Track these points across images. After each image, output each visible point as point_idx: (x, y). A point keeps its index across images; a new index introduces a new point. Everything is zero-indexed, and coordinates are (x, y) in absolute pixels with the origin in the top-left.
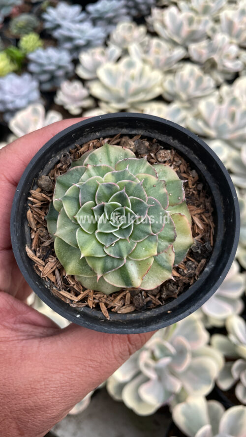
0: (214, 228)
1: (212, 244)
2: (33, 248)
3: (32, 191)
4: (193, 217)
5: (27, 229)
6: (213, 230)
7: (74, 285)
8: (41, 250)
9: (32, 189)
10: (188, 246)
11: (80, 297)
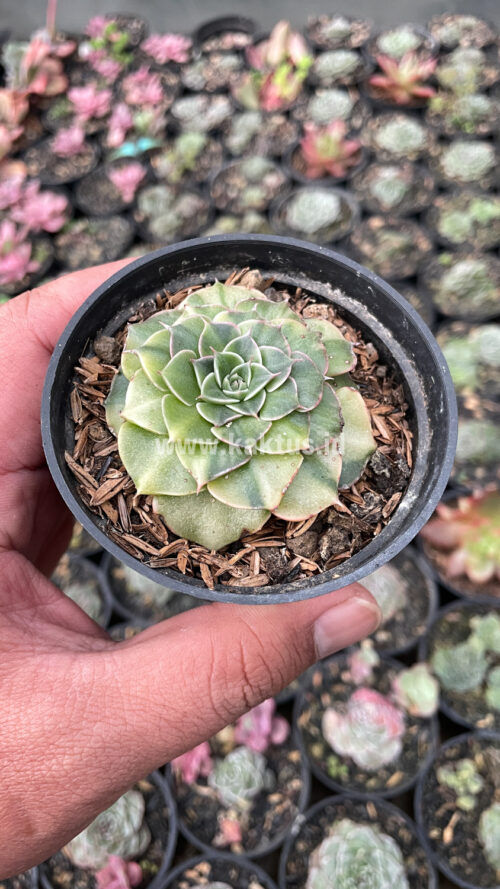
0: (412, 439)
1: (410, 464)
2: (76, 455)
3: (83, 360)
4: (374, 417)
5: (68, 426)
6: (409, 443)
7: (152, 525)
8: (92, 463)
9: (84, 356)
10: (367, 452)
11: (163, 550)
